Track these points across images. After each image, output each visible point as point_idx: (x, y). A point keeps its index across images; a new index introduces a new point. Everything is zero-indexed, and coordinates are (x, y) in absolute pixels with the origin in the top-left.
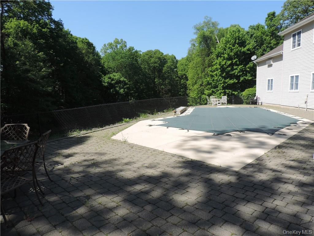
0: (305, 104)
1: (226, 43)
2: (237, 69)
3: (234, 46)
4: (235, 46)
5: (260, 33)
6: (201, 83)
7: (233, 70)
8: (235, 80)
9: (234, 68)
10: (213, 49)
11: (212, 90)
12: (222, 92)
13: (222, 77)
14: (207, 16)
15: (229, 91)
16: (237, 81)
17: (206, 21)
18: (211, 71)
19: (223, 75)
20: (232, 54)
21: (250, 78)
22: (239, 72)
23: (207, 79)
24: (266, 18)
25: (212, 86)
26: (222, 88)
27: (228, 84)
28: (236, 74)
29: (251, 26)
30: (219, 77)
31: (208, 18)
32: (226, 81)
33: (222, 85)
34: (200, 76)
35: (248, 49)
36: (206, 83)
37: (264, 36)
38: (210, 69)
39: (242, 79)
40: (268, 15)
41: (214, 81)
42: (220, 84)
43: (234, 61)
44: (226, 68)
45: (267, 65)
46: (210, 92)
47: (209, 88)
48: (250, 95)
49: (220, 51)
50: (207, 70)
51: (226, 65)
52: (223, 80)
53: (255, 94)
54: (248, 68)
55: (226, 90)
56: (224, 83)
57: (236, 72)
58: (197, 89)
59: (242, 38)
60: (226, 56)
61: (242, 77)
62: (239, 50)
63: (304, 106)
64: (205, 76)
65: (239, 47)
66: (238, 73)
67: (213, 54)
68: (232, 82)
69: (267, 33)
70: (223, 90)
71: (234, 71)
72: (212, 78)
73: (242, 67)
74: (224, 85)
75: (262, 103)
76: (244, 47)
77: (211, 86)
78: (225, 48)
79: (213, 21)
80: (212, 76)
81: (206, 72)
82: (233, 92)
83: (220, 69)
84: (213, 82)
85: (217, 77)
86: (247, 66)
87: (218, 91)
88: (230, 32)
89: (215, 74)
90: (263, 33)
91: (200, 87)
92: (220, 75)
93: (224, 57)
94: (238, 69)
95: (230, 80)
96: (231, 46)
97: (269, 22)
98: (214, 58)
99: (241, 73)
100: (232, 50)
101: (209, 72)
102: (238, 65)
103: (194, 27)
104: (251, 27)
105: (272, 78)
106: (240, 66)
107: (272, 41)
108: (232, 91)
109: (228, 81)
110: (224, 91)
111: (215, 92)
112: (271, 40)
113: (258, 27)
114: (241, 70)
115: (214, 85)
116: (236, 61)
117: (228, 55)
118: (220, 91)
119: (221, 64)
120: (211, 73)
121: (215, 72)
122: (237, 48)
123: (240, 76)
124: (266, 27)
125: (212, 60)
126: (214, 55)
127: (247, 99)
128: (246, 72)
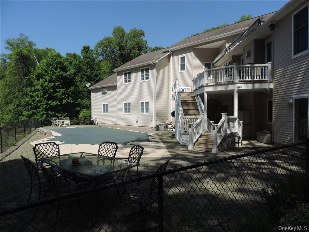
0: (137, 123)
1: (47, 66)
2: (59, 92)
3: (56, 70)
4: (58, 70)
5: (77, 62)
6: (18, 103)
7: (55, 92)
8: (57, 102)
9: (57, 91)
10: (32, 69)
11: (32, 111)
12: (45, 114)
13: (44, 98)
14: (22, 34)
15: (52, 113)
16: (60, 103)
17: (22, 39)
18: (30, 91)
19: (46, 97)
20: (54, 77)
21: (72, 101)
22: (62, 95)
23: (25, 99)
24: (82, 50)
25: (32, 107)
26: (44, 110)
27: (50, 106)
28: (59, 96)
29: (68, 53)
30: (40, 98)
31: (24, 36)
32: (49, 103)
33: (44, 106)
34: (15, 95)
35: (70, 74)
36: (25, 104)
37: (82, 65)
38: (29, 89)
39: (64, 101)
40: (84, 47)
41: (35, 102)
42: (42, 105)
43: (57, 84)
44: (49, 90)
45: (101, 93)
46: (30, 113)
47: (29, 109)
48: (86, 116)
49: (41, 73)
50: (26, 90)
51: (48, 87)
52: (45, 102)
53: (91, 115)
54: (70, 92)
55: (49, 112)
56: (47, 104)
57: (59, 94)
58: (14, 109)
59: (64, 63)
60: (48, 78)
61: (65, 99)
62: (61, 74)
63: (136, 124)
64: (23, 96)
65: (61, 72)
66: (60, 96)
67: (32, 74)
68: (54, 103)
69: (84, 62)
70: (45, 111)
71: (57, 93)
72: (32, 99)
73: (64, 91)
74: (47, 107)
75: (98, 123)
76: (66, 72)
77: (30, 107)
78: (47, 70)
79: (30, 40)
80: (32, 97)
81: (24, 92)
82: (57, 114)
83: (42, 90)
84: (33, 103)
85: (39, 98)
86: (69, 90)
87: (40, 112)
88: (51, 56)
89: (35, 95)
90: (81, 62)
91: (17, 107)
92: (42, 96)
93: (46, 79)
94: (61, 92)
95: (52, 102)
96: (53, 69)
97: (85, 54)
98: (33, 78)
99: (64, 96)
100: (54, 73)
101: (28, 92)
102: (61, 88)
103: (6, 42)
104: (68, 55)
105: (107, 103)
106: (62, 90)
107: (88, 71)
108: (55, 113)
109: (51, 103)
110: (47, 112)
111: (36, 113)
112: (88, 69)
113: (75, 56)
114: (64, 94)
115: (34, 106)
116: (58, 85)
117: (50, 77)
118: (42, 113)
119: (44, 85)
120: (30, 93)
121: (36, 93)
122: (58, 72)
123: (63, 98)
124: (82, 57)
125: (32, 80)
126: (34, 76)
127: (84, 120)
128: (68, 96)
